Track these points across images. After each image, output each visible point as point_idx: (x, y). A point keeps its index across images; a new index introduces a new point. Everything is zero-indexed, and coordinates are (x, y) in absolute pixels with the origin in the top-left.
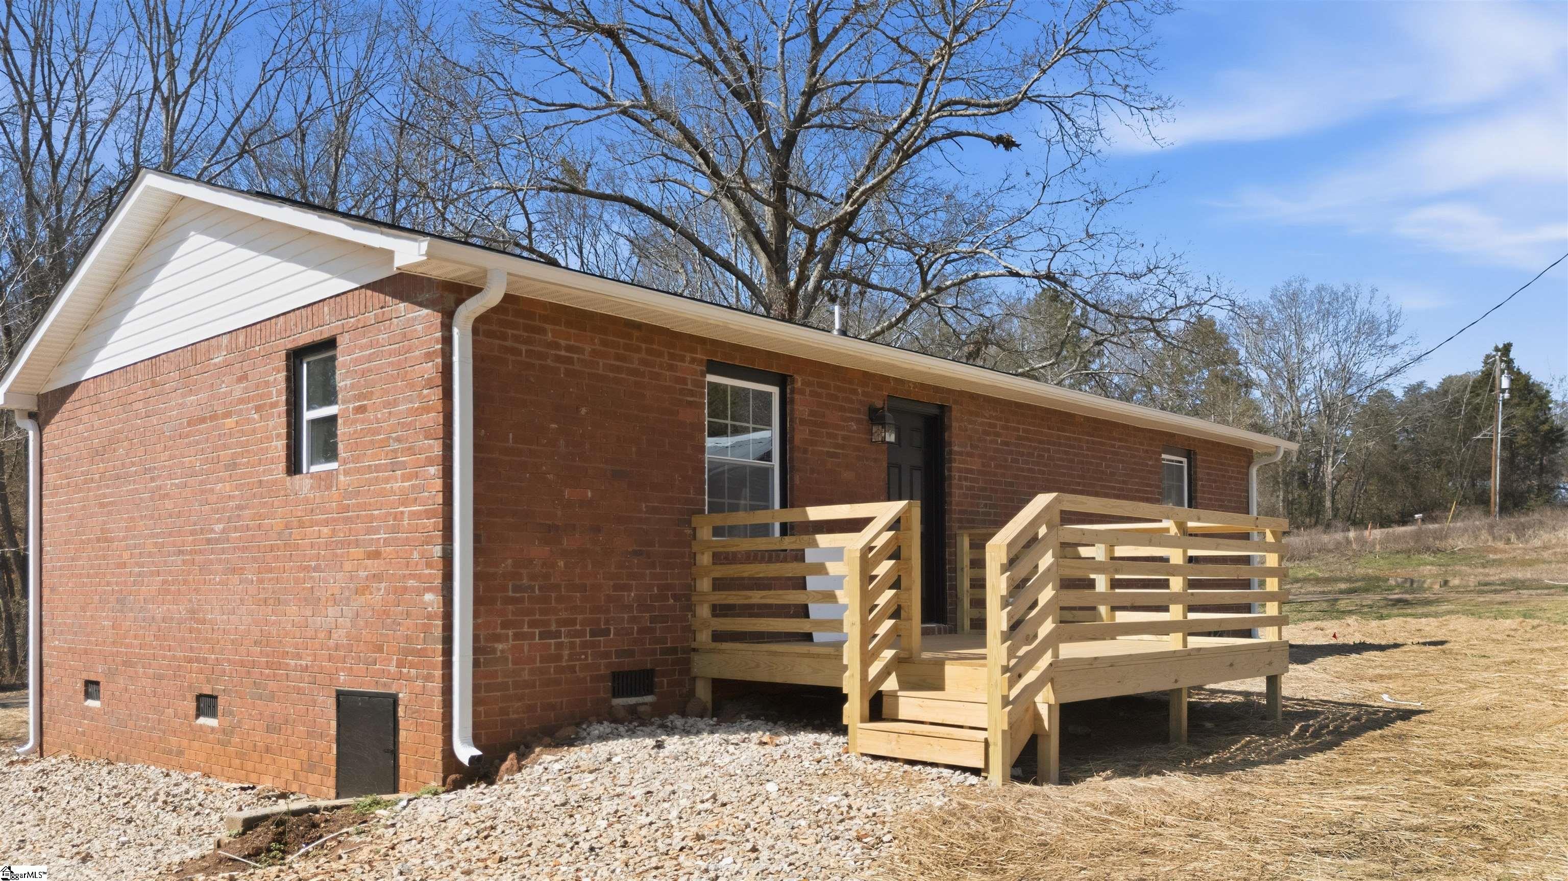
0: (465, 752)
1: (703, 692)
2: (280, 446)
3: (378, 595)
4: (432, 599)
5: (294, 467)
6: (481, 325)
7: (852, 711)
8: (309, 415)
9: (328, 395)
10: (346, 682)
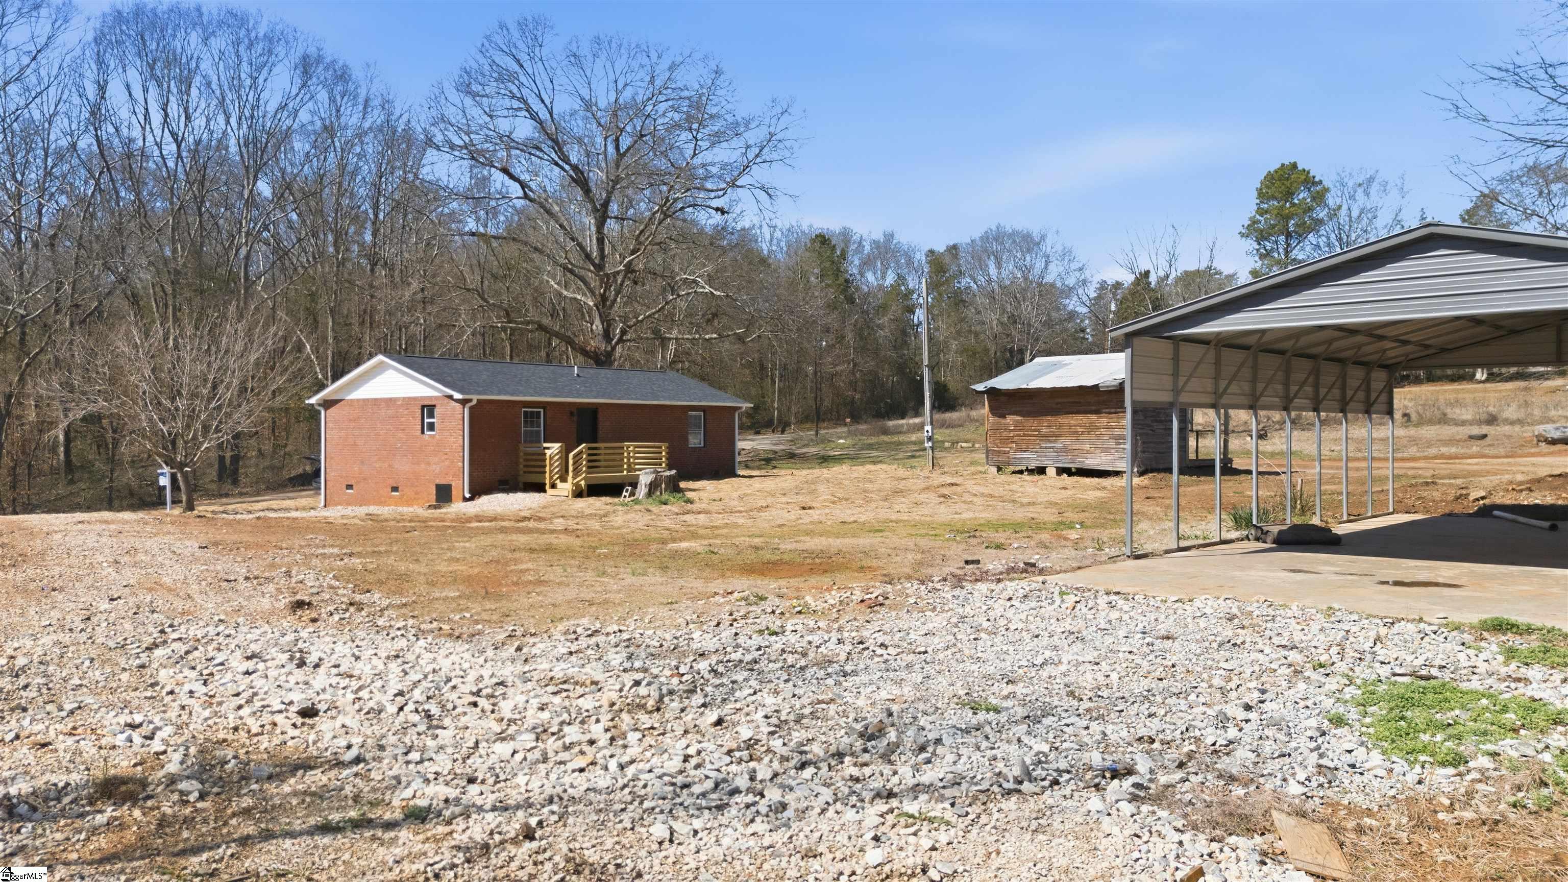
0: (468, 495)
1: (521, 485)
2: (419, 427)
3: (447, 463)
4: (460, 464)
5: (423, 432)
6: (471, 408)
7: (547, 487)
8: (426, 420)
9: (431, 415)
10: (438, 482)
